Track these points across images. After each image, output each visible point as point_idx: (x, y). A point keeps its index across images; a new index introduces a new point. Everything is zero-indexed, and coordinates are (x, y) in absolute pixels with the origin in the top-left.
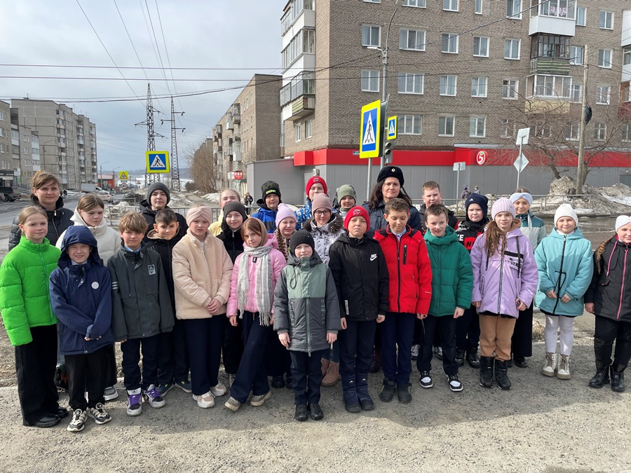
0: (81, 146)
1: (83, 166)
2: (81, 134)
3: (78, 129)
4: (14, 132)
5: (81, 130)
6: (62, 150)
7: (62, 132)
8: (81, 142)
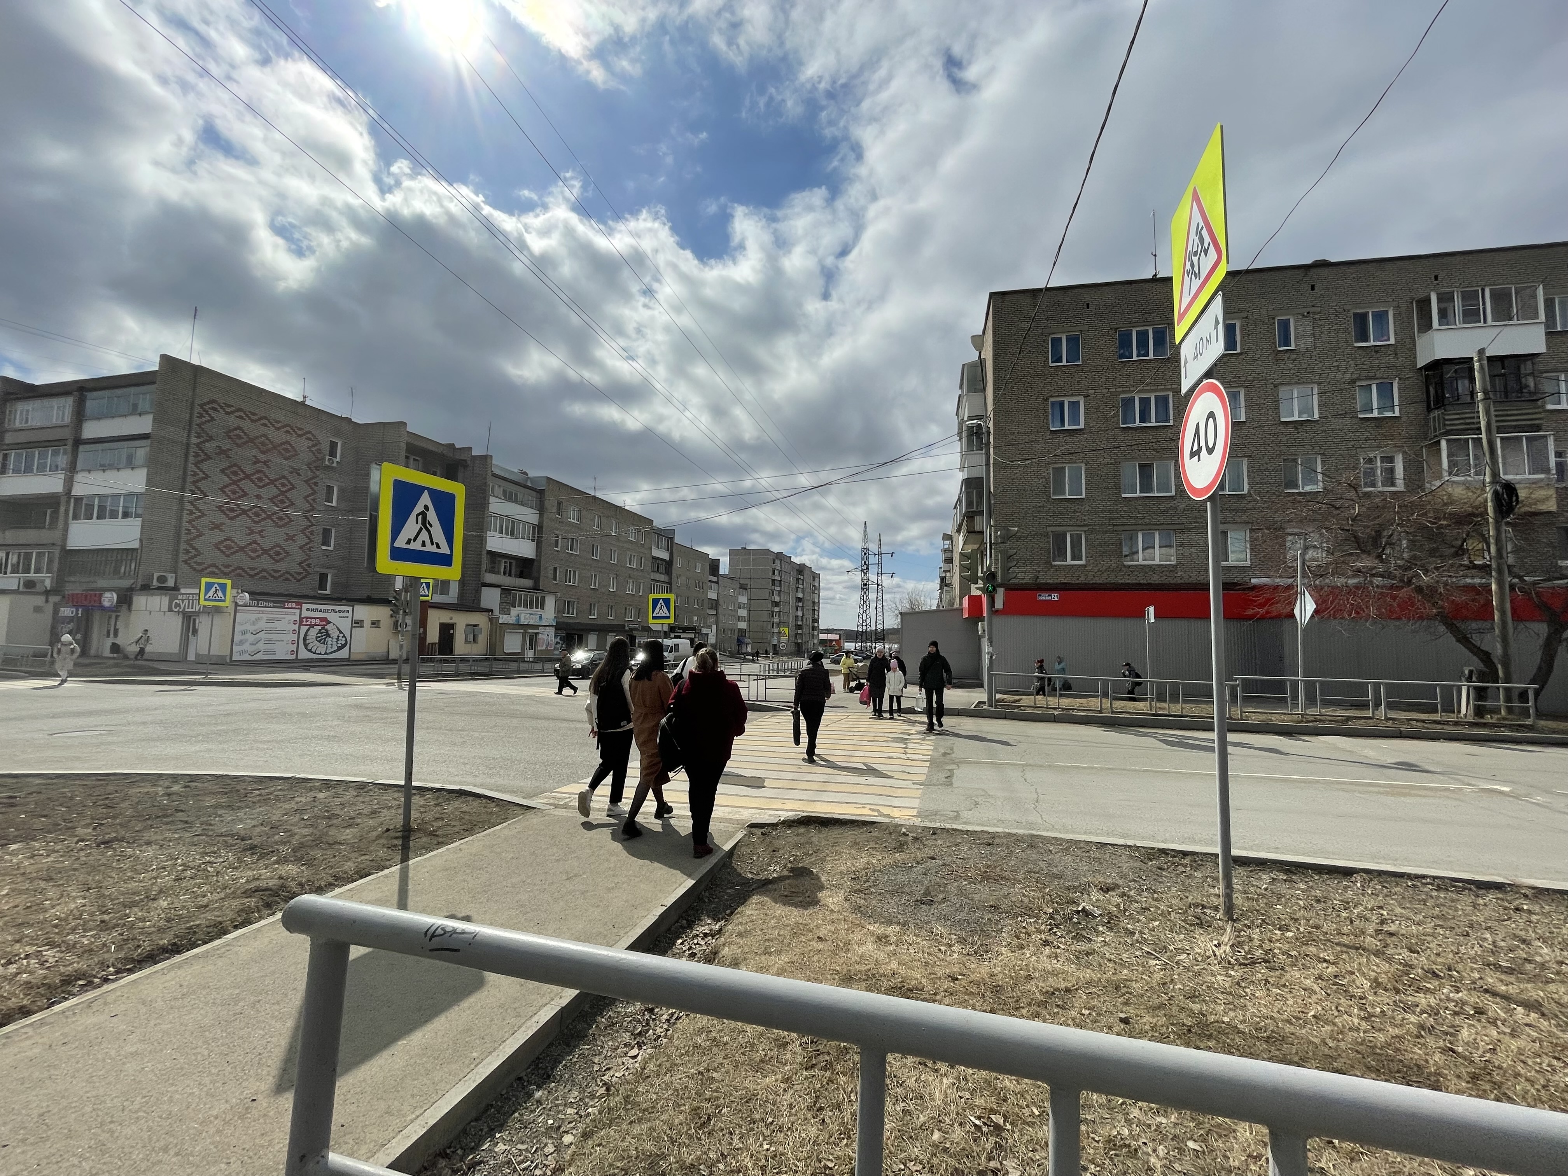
0: (799, 600)
1: (800, 623)
2: (801, 586)
3: (798, 579)
4: (713, 585)
5: (801, 582)
6: (776, 604)
7: (777, 583)
8: (800, 595)
